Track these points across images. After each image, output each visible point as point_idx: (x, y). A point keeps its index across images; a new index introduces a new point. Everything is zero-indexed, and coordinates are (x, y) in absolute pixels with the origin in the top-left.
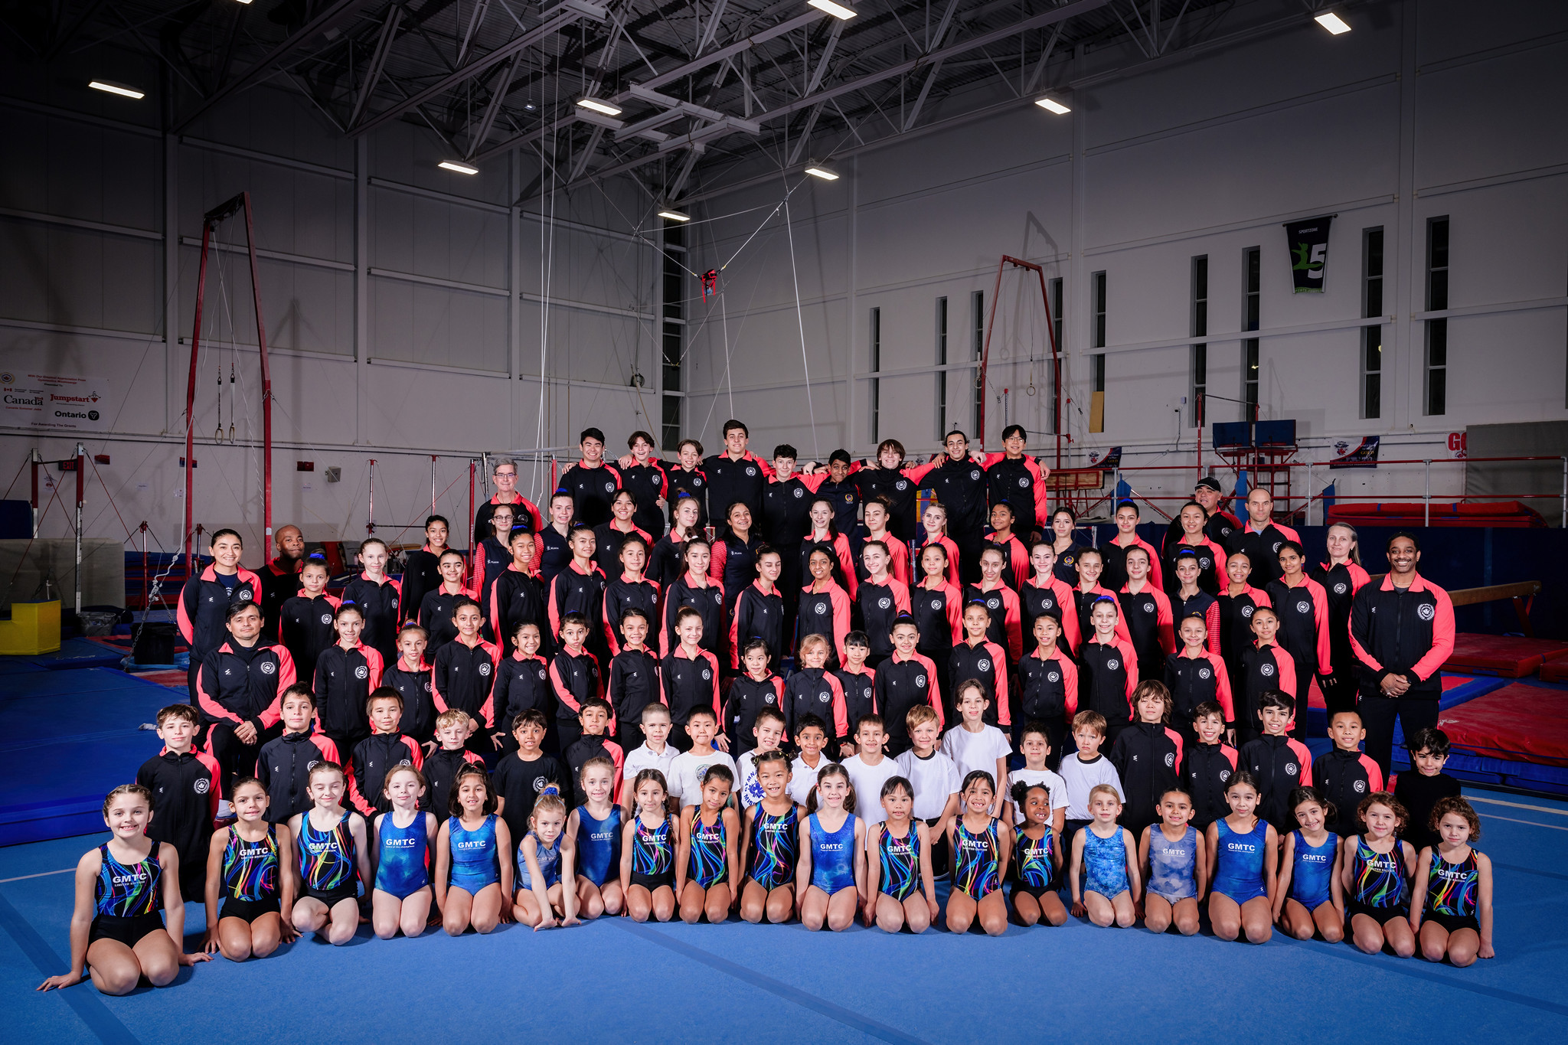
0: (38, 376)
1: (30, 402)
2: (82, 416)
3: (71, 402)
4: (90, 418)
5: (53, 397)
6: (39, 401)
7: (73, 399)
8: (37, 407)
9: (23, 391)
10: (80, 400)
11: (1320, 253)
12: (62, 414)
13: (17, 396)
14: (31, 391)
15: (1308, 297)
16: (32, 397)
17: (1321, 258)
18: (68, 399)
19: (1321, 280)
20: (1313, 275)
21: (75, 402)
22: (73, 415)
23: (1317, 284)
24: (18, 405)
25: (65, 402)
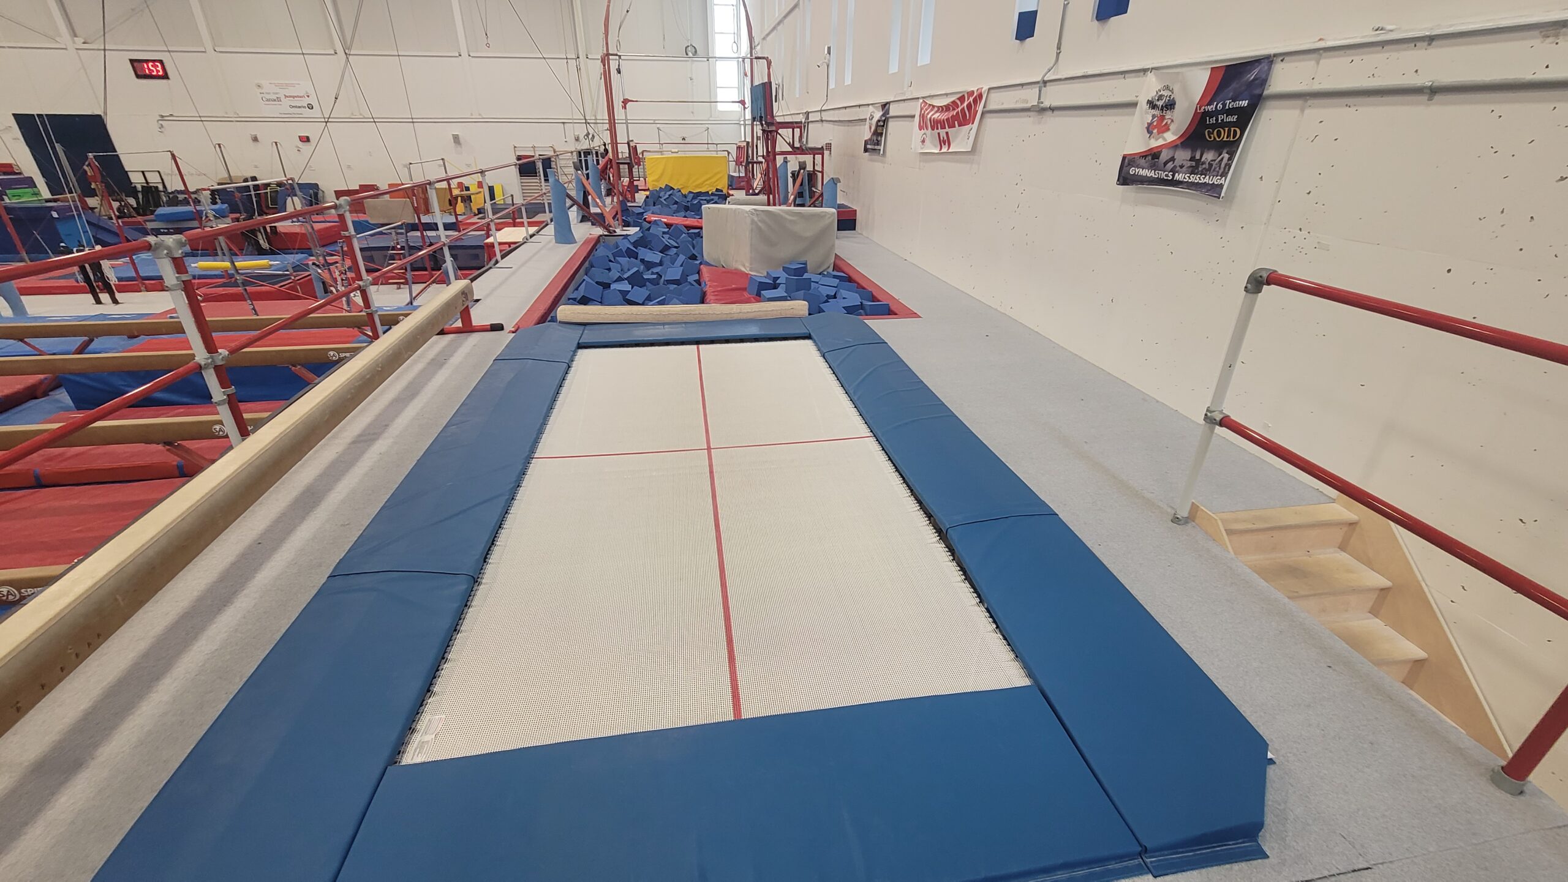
0: (275, 84)
1: (275, 100)
2: (304, 107)
3: (296, 98)
4: (309, 108)
5: (286, 97)
6: (278, 99)
7: (296, 97)
8: (280, 103)
9: (269, 93)
10: (300, 97)
12: (293, 107)
13: (268, 97)
14: (274, 93)
16: (275, 97)
18: (294, 97)
21: (298, 99)
22: (299, 107)
24: (267, 103)
25: (292, 99)
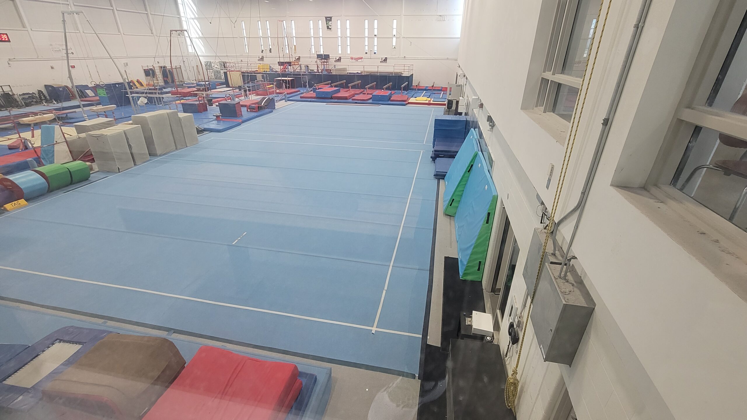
0: (57, 44)
4: (72, 54)
5: (63, 49)
6: (60, 50)
9: (56, 48)
11: (331, 23)
15: (329, 31)
16: (58, 50)
17: (331, 24)
19: (331, 28)
20: (330, 27)
23: (330, 29)
24: (55, 52)
